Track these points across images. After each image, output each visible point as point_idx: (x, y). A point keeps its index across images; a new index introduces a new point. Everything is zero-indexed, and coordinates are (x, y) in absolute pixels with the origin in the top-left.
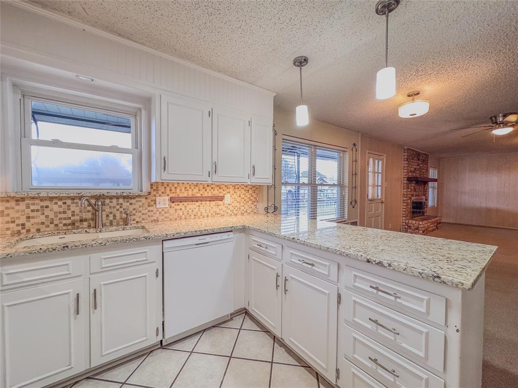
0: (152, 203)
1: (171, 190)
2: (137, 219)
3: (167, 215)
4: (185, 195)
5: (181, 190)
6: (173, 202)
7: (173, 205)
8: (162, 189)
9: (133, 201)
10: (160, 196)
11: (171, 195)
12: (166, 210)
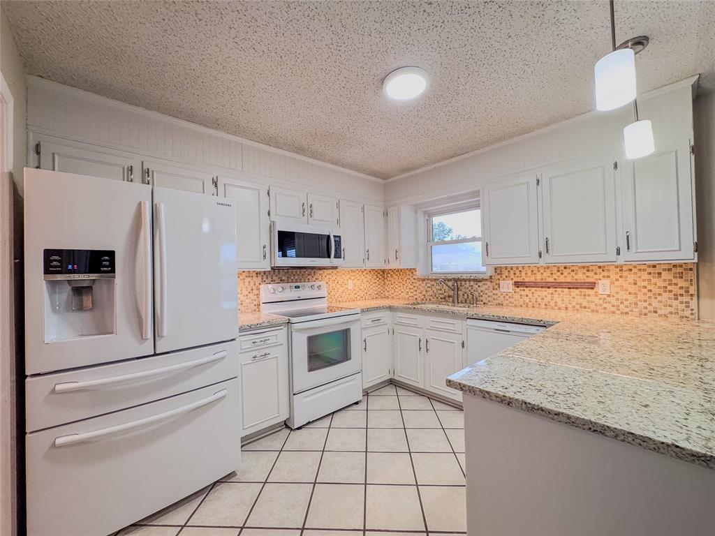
0: (497, 287)
1: (515, 274)
2: (484, 301)
3: (512, 300)
4: (532, 279)
5: (526, 274)
6: (518, 287)
7: (518, 290)
8: (505, 273)
9: (481, 284)
10: (504, 280)
11: (515, 280)
12: (510, 295)
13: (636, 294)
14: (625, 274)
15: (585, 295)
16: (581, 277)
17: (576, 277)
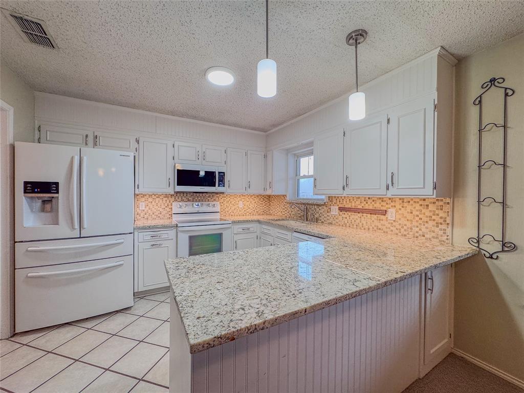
0: (329, 210)
1: (340, 201)
2: (322, 220)
3: (337, 221)
4: (350, 206)
5: (346, 202)
6: (341, 211)
7: (341, 213)
8: (334, 201)
9: (320, 208)
10: (333, 205)
11: (340, 206)
12: (336, 217)
13: (412, 221)
14: (405, 204)
15: (380, 220)
16: (378, 205)
17: (375, 205)
